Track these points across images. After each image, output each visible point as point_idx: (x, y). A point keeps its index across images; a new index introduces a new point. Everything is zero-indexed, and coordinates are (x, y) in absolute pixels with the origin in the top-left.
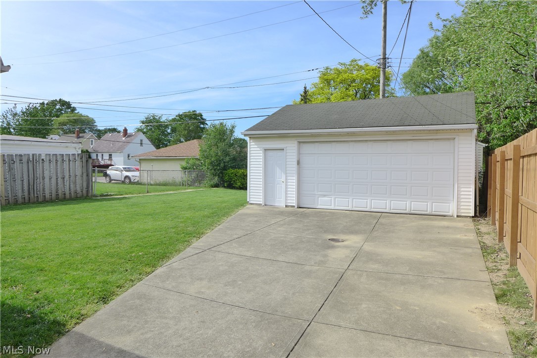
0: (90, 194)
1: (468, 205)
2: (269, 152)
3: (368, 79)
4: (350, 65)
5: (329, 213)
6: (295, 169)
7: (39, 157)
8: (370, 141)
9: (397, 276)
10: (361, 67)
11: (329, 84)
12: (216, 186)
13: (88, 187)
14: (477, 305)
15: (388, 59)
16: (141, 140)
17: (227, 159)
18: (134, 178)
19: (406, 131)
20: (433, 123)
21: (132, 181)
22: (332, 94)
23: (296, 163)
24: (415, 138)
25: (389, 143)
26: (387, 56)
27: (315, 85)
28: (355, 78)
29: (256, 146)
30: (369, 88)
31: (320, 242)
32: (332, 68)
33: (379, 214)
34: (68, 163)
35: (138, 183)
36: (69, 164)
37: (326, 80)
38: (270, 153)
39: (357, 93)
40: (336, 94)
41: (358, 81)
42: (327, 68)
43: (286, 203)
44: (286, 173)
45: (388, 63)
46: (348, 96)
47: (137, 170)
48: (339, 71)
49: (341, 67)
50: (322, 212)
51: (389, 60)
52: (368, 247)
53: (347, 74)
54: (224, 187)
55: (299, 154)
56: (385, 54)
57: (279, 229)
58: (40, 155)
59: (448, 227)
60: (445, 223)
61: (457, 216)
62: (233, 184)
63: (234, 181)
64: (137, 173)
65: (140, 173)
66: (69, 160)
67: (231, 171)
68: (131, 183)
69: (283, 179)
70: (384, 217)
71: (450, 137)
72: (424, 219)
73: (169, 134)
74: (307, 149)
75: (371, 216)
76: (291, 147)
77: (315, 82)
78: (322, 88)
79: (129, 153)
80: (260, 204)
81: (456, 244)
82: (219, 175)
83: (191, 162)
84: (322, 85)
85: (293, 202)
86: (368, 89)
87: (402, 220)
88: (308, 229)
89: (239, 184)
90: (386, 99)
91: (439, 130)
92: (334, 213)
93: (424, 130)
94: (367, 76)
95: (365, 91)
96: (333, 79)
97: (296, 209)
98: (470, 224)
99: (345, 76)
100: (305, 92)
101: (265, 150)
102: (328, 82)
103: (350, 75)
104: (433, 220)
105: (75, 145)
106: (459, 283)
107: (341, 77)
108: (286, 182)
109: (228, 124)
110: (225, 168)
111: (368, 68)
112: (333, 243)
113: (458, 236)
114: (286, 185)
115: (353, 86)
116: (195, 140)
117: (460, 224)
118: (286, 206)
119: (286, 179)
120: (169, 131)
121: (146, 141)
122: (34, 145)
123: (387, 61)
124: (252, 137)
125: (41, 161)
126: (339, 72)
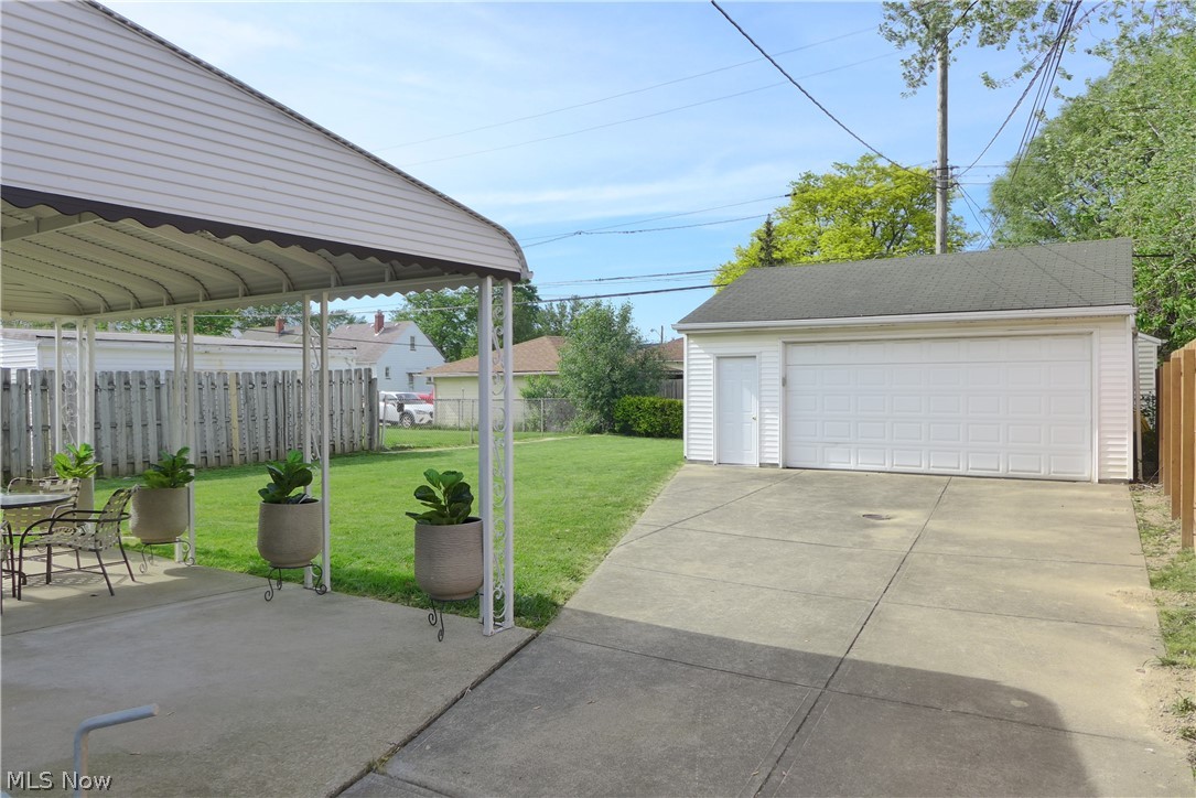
0: (375, 446)
1: (1121, 459)
2: (724, 360)
3: (902, 198)
4: (860, 168)
5: (849, 476)
6: (778, 393)
7: (293, 376)
8: (926, 339)
9: (994, 560)
10: (883, 171)
11: (814, 211)
12: (597, 430)
13: (371, 433)
14: (1121, 589)
15: (952, 168)
16: (413, 338)
17: (617, 375)
18: (421, 416)
19: (995, 320)
20: (1048, 304)
21: (417, 422)
22: (820, 233)
23: (779, 382)
24: (1014, 333)
25: (963, 343)
26: (949, 163)
27: (783, 212)
28: (872, 197)
29: (702, 351)
30: (902, 217)
31: (849, 519)
32: (819, 175)
33: (946, 478)
34: (338, 386)
35: (430, 426)
36: (341, 389)
37: (808, 201)
38: (728, 364)
39: (875, 228)
40: (830, 230)
41: (877, 201)
42: (809, 176)
43: (760, 458)
44: (760, 396)
45: (952, 177)
46: (857, 235)
47: (429, 400)
48: (834, 183)
49: (839, 174)
50: (835, 475)
51: (955, 172)
52: (936, 525)
53: (855, 189)
54: (613, 432)
55: (786, 365)
56: (944, 158)
57: (767, 500)
58: (294, 372)
59: (1080, 498)
60: (1076, 492)
61: (1100, 481)
62: (631, 426)
63: (635, 420)
64: (429, 407)
65: (436, 407)
66: (341, 381)
67: (629, 399)
68: (414, 425)
69: (755, 413)
70: (956, 483)
71: (1082, 330)
72: (1034, 487)
73: (462, 323)
74: (802, 355)
75: (931, 481)
76: (769, 353)
77: (782, 206)
78: (797, 221)
79: (388, 365)
80: (708, 462)
81: (1094, 521)
82: (602, 410)
83: (538, 383)
84: (797, 213)
85: (774, 455)
86: (899, 219)
87: (991, 487)
88: (820, 502)
89: (644, 426)
90: (950, 256)
91: (1061, 318)
92: (856, 477)
93: (1031, 319)
94: (898, 191)
95: (893, 224)
96: (823, 201)
97: (780, 470)
98: (1124, 492)
99: (851, 192)
100: (769, 232)
101: (718, 358)
102: (812, 207)
103: (861, 191)
104: (1051, 488)
105: (345, 353)
106: (1095, 567)
107: (840, 196)
108: (760, 419)
109: (617, 305)
110: (614, 394)
111: (900, 173)
112: (872, 521)
113: (1100, 511)
114: (760, 425)
115: (868, 215)
116: (544, 338)
117: (1105, 493)
118: (761, 465)
119: (760, 413)
120: (462, 317)
121: (422, 339)
122: (252, 354)
123: (950, 171)
124: (691, 334)
125: (296, 384)
126: (836, 185)
